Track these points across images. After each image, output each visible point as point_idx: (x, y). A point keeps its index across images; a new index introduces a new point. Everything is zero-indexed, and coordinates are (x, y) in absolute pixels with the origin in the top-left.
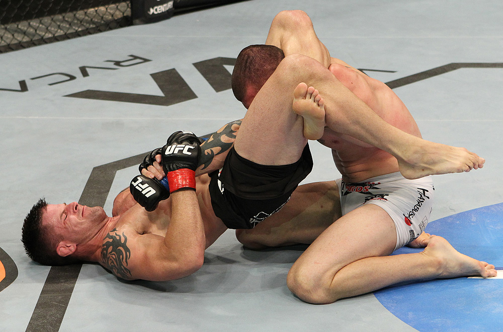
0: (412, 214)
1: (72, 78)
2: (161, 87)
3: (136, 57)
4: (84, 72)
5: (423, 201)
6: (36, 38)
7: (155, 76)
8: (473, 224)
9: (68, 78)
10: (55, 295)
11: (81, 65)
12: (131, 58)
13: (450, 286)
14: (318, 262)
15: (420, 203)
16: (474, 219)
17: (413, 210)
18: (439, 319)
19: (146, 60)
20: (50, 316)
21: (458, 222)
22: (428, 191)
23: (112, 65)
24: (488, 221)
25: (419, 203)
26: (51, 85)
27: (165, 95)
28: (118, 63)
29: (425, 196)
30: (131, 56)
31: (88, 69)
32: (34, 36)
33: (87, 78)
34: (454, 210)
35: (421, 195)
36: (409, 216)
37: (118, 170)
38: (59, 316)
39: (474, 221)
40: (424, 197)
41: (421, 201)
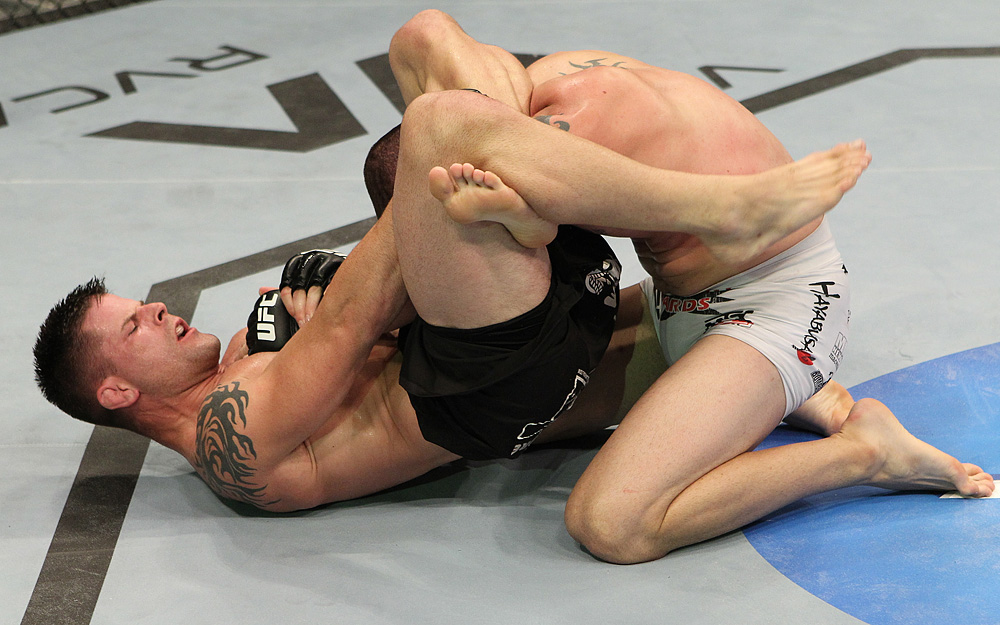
0: (811, 341)
1: (101, 96)
2: (291, 113)
3: (234, 51)
4: (126, 83)
5: (826, 308)
6: (21, 13)
7: (278, 90)
8: (949, 385)
9: (91, 97)
10: (78, 553)
11: (121, 68)
12: (223, 52)
13: (903, 515)
14: (630, 488)
15: (820, 312)
16: (951, 375)
17: (810, 331)
18: (883, 585)
19: (256, 57)
20: (70, 596)
21: (918, 382)
22: (833, 283)
23: (184, 68)
24: (982, 379)
25: (818, 313)
26: (56, 111)
27: (299, 128)
28: (197, 64)
29: (827, 296)
30: (226, 47)
31: (134, 79)
32: (16, 7)
33: (132, 96)
34: (910, 358)
35: (819, 297)
36: (806, 346)
37: (204, 287)
38: (88, 597)
39: (953, 378)
40: (826, 299)
41: (821, 309)
